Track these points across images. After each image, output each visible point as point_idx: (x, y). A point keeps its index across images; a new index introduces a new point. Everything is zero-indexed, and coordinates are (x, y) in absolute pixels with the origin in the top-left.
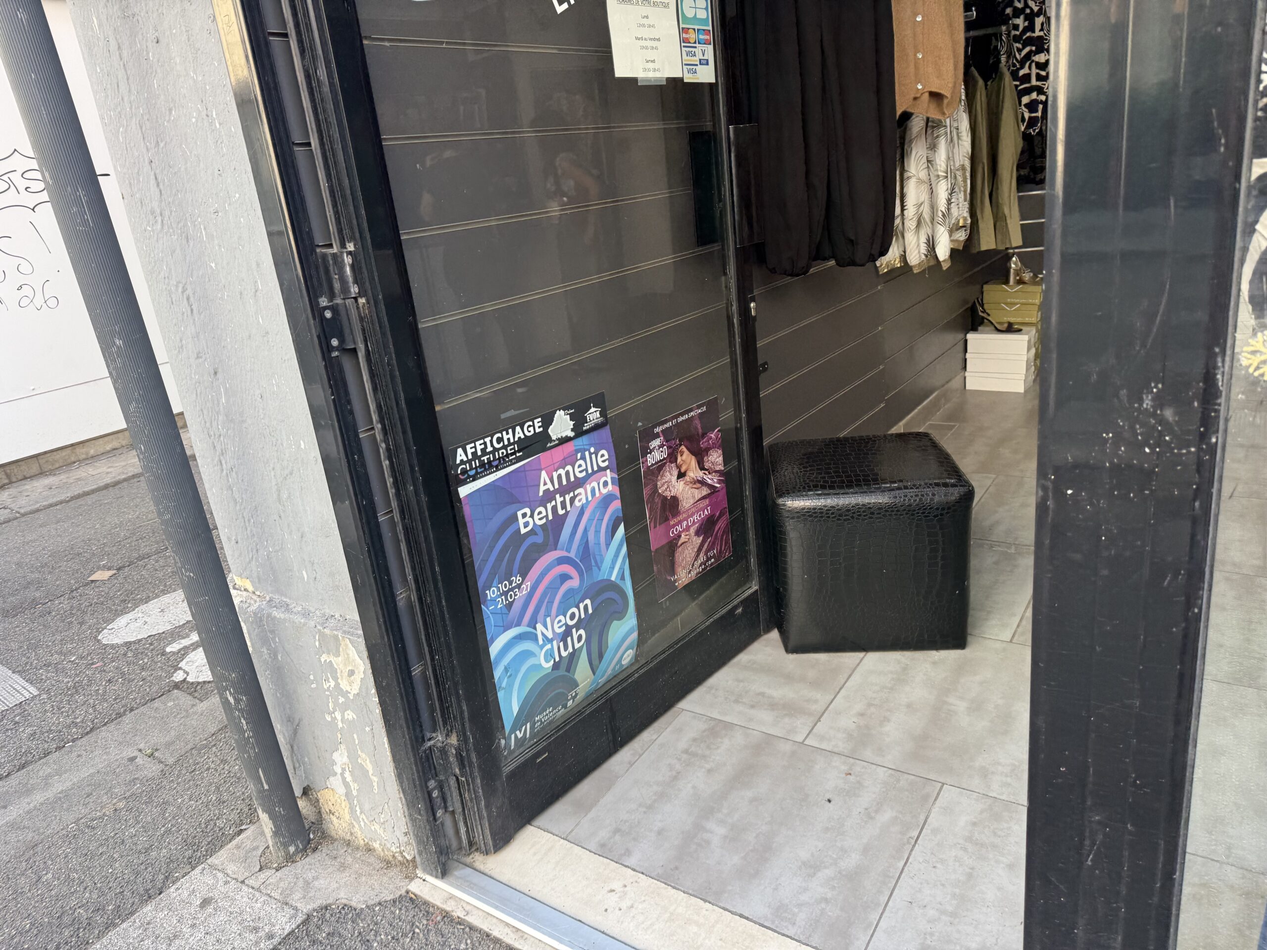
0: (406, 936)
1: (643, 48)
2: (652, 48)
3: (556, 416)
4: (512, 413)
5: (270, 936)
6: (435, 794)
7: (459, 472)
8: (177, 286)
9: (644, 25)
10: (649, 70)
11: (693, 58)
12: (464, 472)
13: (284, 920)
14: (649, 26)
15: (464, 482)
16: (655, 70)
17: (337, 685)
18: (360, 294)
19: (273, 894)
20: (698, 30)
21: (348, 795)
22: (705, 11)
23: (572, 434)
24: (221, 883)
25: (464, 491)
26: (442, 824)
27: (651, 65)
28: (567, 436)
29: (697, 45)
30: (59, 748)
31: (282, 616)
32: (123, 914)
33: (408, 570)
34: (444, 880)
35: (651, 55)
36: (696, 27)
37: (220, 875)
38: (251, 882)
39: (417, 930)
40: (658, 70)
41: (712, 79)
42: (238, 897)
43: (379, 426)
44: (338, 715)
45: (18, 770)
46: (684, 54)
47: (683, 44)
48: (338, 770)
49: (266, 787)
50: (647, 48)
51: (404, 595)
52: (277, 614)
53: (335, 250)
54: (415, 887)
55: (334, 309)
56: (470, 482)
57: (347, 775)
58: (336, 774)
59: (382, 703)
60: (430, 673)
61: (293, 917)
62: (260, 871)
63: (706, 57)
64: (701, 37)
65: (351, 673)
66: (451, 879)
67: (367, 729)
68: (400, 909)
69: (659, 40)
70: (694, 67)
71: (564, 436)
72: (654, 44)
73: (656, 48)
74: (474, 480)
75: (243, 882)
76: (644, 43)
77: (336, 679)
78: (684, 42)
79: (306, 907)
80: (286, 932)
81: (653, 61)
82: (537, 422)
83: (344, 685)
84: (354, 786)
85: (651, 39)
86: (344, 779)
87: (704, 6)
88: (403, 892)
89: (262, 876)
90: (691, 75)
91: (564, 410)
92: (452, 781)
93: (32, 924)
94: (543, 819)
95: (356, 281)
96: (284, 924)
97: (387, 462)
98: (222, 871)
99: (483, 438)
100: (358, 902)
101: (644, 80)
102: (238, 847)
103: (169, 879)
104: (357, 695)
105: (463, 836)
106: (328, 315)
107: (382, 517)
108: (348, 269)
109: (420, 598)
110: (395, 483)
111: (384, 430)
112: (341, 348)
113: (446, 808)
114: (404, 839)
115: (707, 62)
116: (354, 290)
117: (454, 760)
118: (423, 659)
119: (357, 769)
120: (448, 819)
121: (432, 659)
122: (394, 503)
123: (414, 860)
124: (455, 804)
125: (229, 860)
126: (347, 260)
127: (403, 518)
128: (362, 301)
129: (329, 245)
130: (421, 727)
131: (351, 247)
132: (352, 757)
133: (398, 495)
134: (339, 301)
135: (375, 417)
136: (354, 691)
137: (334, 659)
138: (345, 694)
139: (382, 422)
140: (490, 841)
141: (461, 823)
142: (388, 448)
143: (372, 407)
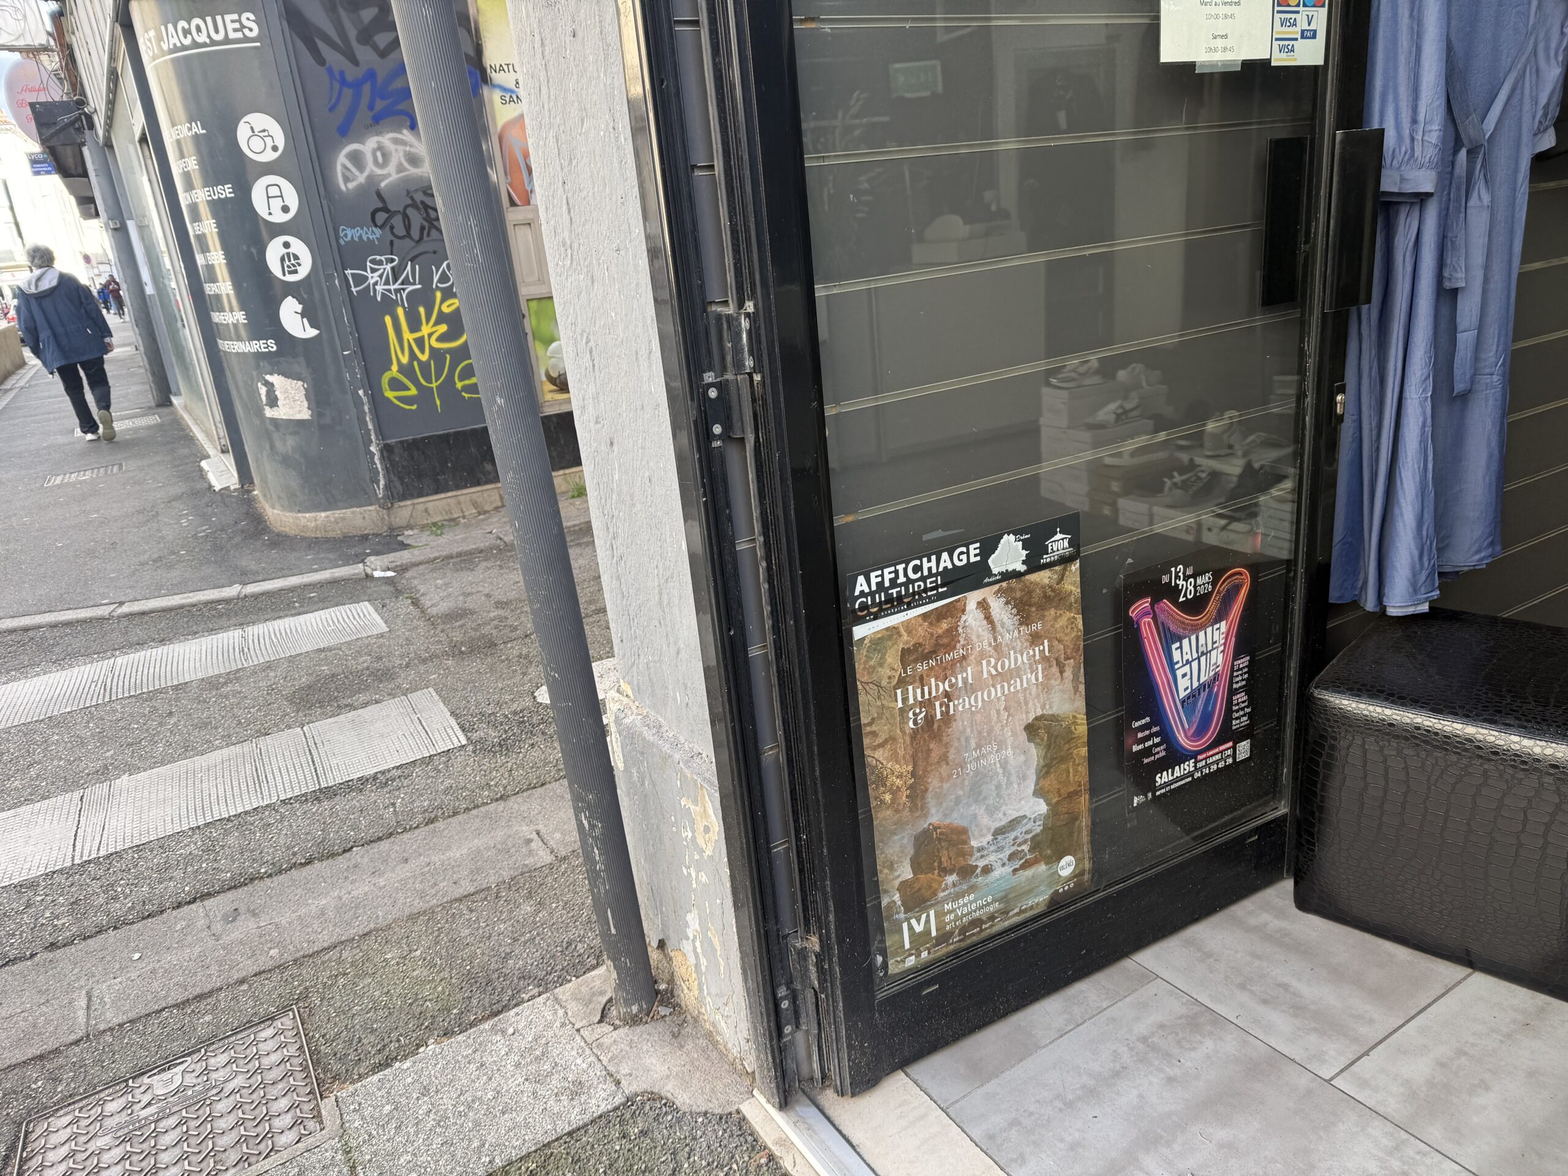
1: (1209, 16)
2: (1226, 16)
3: (1002, 541)
4: (939, 533)
5: (584, 1109)
6: (785, 1004)
7: (856, 606)
8: (582, 336)
10: (1216, 50)
11: (1291, 29)
12: (864, 607)
13: (603, 1095)
15: (861, 620)
16: (1225, 50)
17: (694, 838)
18: (755, 370)
19: (601, 1058)
21: (698, 967)
23: (1023, 568)
24: (558, 1024)
25: (860, 632)
26: (792, 1042)
27: (1220, 43)
28: (1014, 570)
29: (1301, 8)
31: (651, 738)
33: (778, 722)
34: (785, 1115)
37: (560, 1013)
38: (586, 1033)
39: (735, 1166)
40: (1231, 49)
41: (1318, 60)
43: (762, 537)
44: (692, 871)
46: (1277, 23)
47: (1276, 9)
48: (691, 937)
49: (613, 931)
50: (1217, 17)
51: (772, 753)
52: (648, 735)
53: (730, 310)
54: (747, 1109)
55: (719, 387)
56: (870, 620)
57: (698, 944)
58: (687, 938)
59: (733, 878)
60: (793, 855)
61: (614, 1094)
62: (599, 1022)
63: (1312, 27)
65: (707, 829)
66: (792, 1113)
67: (718, 901)
68: (725, 1131)
70: (1291, 42)
71: (1010, 569)
72: (1230, 10)
73: (1232, 16)
74: (875, 619)
75: (578, 1030)
76: (1214, 10)
77: (693, 831)
78: (1279, 5)
79: (630, 1087)
80: (601, 1111)
81: (1225, 37)
82: (974, 550)
83: (701, 841)
84: (703, 961)
86: (695, 948)
88: (733, 1109)
89: (599, 1030)
90: (1283, 56)
91: (1015, 535)
92: (810, 994)
94: (920, 1069)
95: (751, 353)
96: (602, 1099)
97: (764, 585)
98: (564, 1008)
99: (895, 565)
100: (683, 1099)
101: (1206, 64)
102: (586, 983)
103: (514, 998)
104: (711, 857)
105: (816, 1066)
106: (713, 393)
107: (755, 651)
108: (744, 336)
109: (790, 761)
110: (774, 613)
111: (767, 544)
112: (726, 436)
113: (798, 1026)
114: (745, 1047)
115: (1314, 37)
116: (749, 363)
117: (813, 969)
118: (787, 834)
119: (707, 943)
120: (800, 1036)
121: (798, 838)
122: (770, 638)
123: (754, 1072)
124: (808, 1023)
125: (576, 998)
126: (745, 324)
127: (778, 656)
128: (757, 378)
129: (725, 303)
130: (776, 918)
131: (750, 307)
132: (704, 928)
133: (776, 629)
134: (729, 376)
135: (757, 527)
136: (709, 852)
137: (692, 807)
138: (701, 851)
139: (765, 534)
140: (848, 1081)
141: (815, 1049)
142: (769, 568)
143: (756, 513)
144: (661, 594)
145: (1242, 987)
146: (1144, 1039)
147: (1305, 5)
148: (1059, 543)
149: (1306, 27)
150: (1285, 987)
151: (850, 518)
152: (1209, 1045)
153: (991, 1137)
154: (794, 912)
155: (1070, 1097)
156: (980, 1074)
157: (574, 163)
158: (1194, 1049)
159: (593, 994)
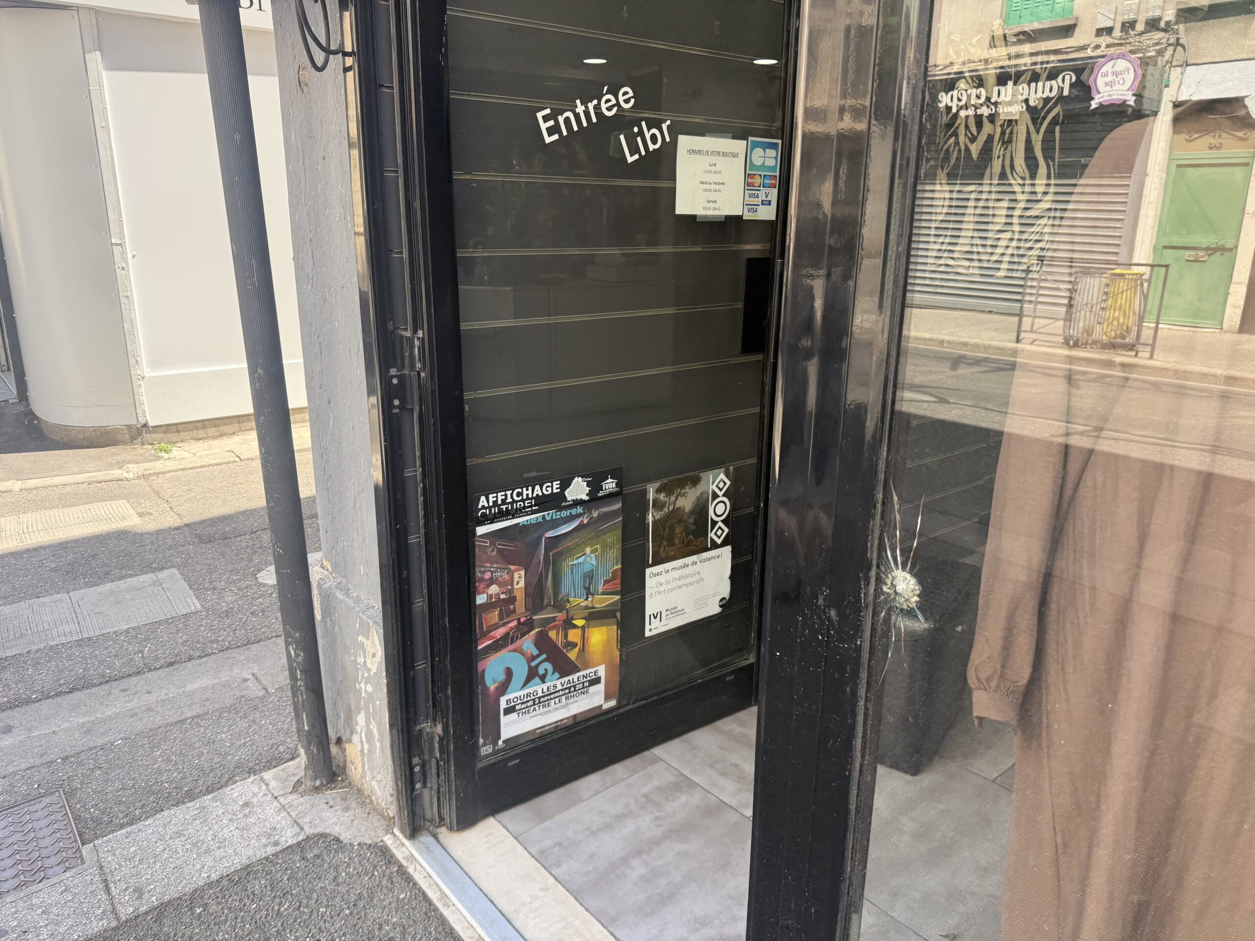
0: (367, 875)
1: (706, 190)
2: (716, 191)
3: (574, 481)
4: (534, 474)
5: (276, 844)
6: (417, 769)
7: (479, 515)
8: (315, 333)
9: (710, 172)
10: (709, 209)
11: (755, 199)
12: (484, 515)
13: (290, 834)
14: (716, 172)
15: (481, 522)
16: (715, 209)
17: (365, 662)
18: (422, 370)
19: (291, 813)
20: (765, 176)
21: (362, 751)
22: (774, 160)
23: (586, 498)
24: (261, 794)
25: (481, 530)
26: (420, 795)
27: (712, 205)
28: (581, 499)
29: (761, 188)
30: (200, 657)
31: (341, 597)
32: (191, 796)
33: (425, 585)
34: (412, 841)
35: (712, 196)
36: (763, 173)
37: (264, 787)
38: (282, 800)
39: (376, 873)
40: (718, 209)
41: (773, 217)
42: (268, 808)
43: (421, 470)
44: (363, 685)
45: (168, 666)
46: (747, 196)
47: (746, 188)
48: (359, 731)
49: (306, 728)
50: (710, 190)
51: (420, 604)
52: (339, 595)
53: (408, 334)
54: (388, 840)
55: (399, 377)
56: (488, 524)
57: (363, 735)
58: (357, 733)
59: (388, 684)
60: (429, 670)
61: (298, 834)
62: (291, 792)
63: (769, 199)
64: (766, 181)
65: (374, 655)
66: (417, 841)
67: (378, 703)
68: (372, 853)
69: (723, 184)
70: (755, 207)
71: (579, 498)
72: (720, 187)
73: (720, 191)
74: (491, 523)
75: (276, 798)
76: (708, 187)
77: (365, 657)
78: (748, 186)
79: (309, 831)
80: (288, 844)
81: (715, 202)
82: (556, 484)
83: (369, 665)
84: (366, 747)
85: (715, 183)
86: (361, 738)
87: (774, 155)
88: (379, 840)
89: (291, 797)
90: (751, 214)
91: (582, 477)
92: (434, 762)
93: (133, 786)
94: (506, 816)
95: (420, 360)
96: (289, 837)
97: (422, 498)
98: (267, 785)
99: (505, 491)
100: (345, 837)
101: (702, 216)
102: (284, 770)
103: (231, 780)
104: (375, 674)
105: (435, 810)
106: (395, 381)
107: (413, 539)
108: (416, 350)
109: (430, 610)
110: (426, 516)
111: (424, 473)
112: (401, 407)
113: (424, 785)
114: (390, 799)
115: (769, 203)
116: (418, 365)
117: (437, 745)
118: (425, 658)
119: (369, 734)
120: (426, 793)
121: (433, 660)
122: (422, 531)
123: (394, 817)
124: (432, 781)
125: (275, 778)
126: (417, 343)
127: (427, 543)
128: (423, 375)
129: (406, 329)
130: (415, 712)
131: (420, 334)
132: (368, 723)
133: (426, 525)
134: (406, 372)
135: (418, 462)
136: (374, 671)
137: (365, 641)
138: (369, 670)
139: (423, 466)
140: (455, 820)
141: (436, 799)
142: (424, 488)
143: (418, 454)
144: (355, 501)
145: (711, 766)
146: (646, 796)
147: (764, 187)
148: (610, 485)
149: (764, 199)
150: (736, 766)
151: (480, 461)
152: (683, 799)
153: (542, 852)
154: (427, 708)
155: (594, 828)
156: (541, 817)
157: (318, 230)
158: (674, 801)
159: (288, 776)
